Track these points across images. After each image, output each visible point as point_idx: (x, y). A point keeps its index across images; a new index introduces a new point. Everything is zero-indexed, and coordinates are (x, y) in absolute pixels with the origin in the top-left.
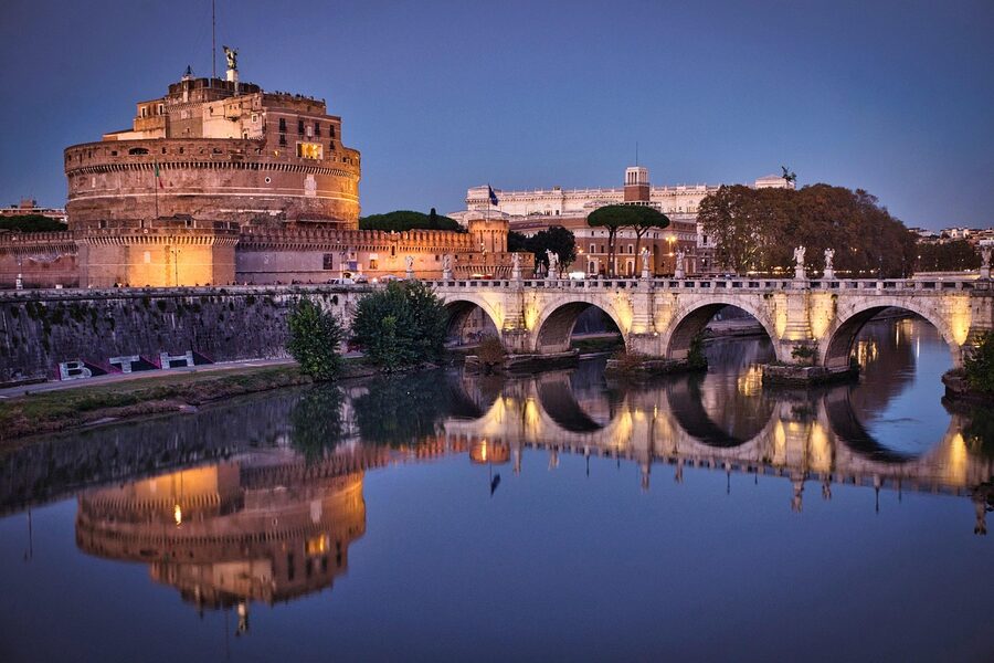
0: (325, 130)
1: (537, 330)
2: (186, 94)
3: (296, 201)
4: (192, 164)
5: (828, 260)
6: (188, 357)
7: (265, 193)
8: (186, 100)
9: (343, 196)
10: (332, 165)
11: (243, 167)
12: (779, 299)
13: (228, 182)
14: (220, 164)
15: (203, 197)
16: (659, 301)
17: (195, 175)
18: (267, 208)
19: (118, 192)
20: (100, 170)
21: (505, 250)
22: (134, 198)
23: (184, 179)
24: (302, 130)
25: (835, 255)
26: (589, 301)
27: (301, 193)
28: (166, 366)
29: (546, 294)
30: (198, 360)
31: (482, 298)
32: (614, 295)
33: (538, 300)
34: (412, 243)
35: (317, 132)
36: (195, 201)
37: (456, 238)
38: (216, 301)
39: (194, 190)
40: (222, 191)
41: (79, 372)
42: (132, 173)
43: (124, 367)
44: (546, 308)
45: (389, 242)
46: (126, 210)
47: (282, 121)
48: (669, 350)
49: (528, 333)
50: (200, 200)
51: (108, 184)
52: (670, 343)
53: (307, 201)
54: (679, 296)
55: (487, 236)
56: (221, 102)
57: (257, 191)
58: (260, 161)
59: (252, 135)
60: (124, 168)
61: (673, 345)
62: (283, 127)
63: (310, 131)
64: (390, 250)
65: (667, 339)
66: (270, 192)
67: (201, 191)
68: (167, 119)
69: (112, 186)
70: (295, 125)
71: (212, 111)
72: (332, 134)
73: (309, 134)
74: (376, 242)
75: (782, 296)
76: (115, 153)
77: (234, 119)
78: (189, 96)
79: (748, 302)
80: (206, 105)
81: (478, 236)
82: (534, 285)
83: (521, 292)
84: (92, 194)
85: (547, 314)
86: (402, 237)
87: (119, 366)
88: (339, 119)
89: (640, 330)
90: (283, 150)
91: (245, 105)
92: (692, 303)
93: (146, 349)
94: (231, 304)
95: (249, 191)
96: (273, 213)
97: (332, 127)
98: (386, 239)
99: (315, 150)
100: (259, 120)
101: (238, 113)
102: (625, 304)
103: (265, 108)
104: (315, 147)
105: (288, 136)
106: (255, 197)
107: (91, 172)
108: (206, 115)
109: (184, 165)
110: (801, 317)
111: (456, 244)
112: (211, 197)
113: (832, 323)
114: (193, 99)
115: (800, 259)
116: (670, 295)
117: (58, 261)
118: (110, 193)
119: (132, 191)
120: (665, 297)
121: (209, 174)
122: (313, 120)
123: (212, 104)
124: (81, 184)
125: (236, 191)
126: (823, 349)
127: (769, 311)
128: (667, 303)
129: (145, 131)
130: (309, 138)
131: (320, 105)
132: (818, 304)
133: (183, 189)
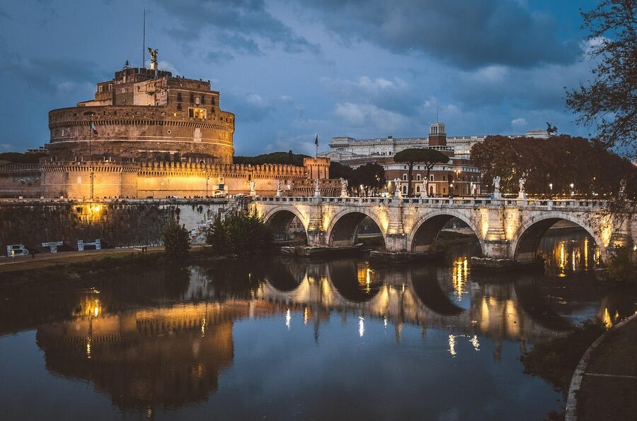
0: (208, 100)
1: (330, 230)
2: (125, 78)
3: (188, 145)
4: (121, 121)
5: (521, 186)
6: (97, 244)
7: (167, 140)
8: (124, 82)
9: (220, 142)
10: (213, 122)
11: (154, 124)
12: (484, 212)
13: (144, 133)
14: (139, 121)
15: (128, 142)
16: (406, 212)
17: (123, 128)
18: (168, 150)
19: (77, 139)
20: (67, 125)
21: (327, 178)
22: (86, 143)
23: (116, 131)
24: (192, 101)
25: (526, 183)
26: (362, 211)
27: (191, 140)
28: (81, 249)
29: (335, 207)
30: (104, 246)
31: (296, 209)
32: (377, 208)
33: (330, 211)
34: (263, 172)
35: (203, 102)
36: (122, 145)
37: (293, 170)
38: (118, 208)
39: (123, 138)
40: (140, 138)
41: (21, 251)
42: (85, 127)
43: (52, 249)
44: (336, 216)
45: (247, 172)
46: (81, 150)
47: (180, 94)
48: (413, 246)
49: (324, 233)
50: (126, 144)
51: (71, 134)
52: (414, 241)
53: (195, 145)
54: (419, 209)
55: (315, 169)
56: (145, 83)
57: (162, 139)
58: (164, 120)
59: (161, 103)
60: (81, 124)
61: (415, 243)
62: (180, 98)
63: (198, 101)
64: (247, 176)
65: (412, 238)
66: (170, 139)
67: (126, 138)
68: (114, 93)
69: (74, 135)
70: (188, 97)
71: (139, 88)
72: (213, 103)
73: (197, 103)
74: (238, 171)
75: (485, 210)
76: (75, 115)
77: (151, 93)
78: (127, 79)
79: (463, 214)
80: (136, 85)
81: (309, 168)
82: (328, 201)
83: (320, 205)
84: (62, 140)
85: (336, 220)
86: (256, 169)
87: (48, 249)
88: (218, 93)
89: (393, 231)
90: (179, 113)
91: (158, 84)
92: (427, 214)
93: (68, 238)
94: (129, 210)
95: (157, 139)
96: (172, 153)
97: (213, 98)
98: (245, 170)
99: (202, 113)
100: (165, 94)
101: (153, 89)
102: (385, 214)
103: (169, 86)
104: (201, 111)
105: (183, 104)
106: (160, 143)
107: (61, 126)
108: (136, 92)
109: (116, 122)
110: (498, 225)
111: (294, 173)
112: (132, 142)
113: (519, 229)
114: (129, 81)
115: (497, 185)
116: (413, 208)
117: (36, 181)
118: (72, 139)
119: (85, 138)
120: (410, 210)
121: (131, 128)
122: (200, 94)
123: (139, 84)
124: (56, 134)
125: (149, 139)
126: (513, 247)
127: (477, 220)
128: (411, 214)
129: (101, 101)
130: (198, 105)
131: (207, 84)
132: (509, 216)
133: (116, 137)
